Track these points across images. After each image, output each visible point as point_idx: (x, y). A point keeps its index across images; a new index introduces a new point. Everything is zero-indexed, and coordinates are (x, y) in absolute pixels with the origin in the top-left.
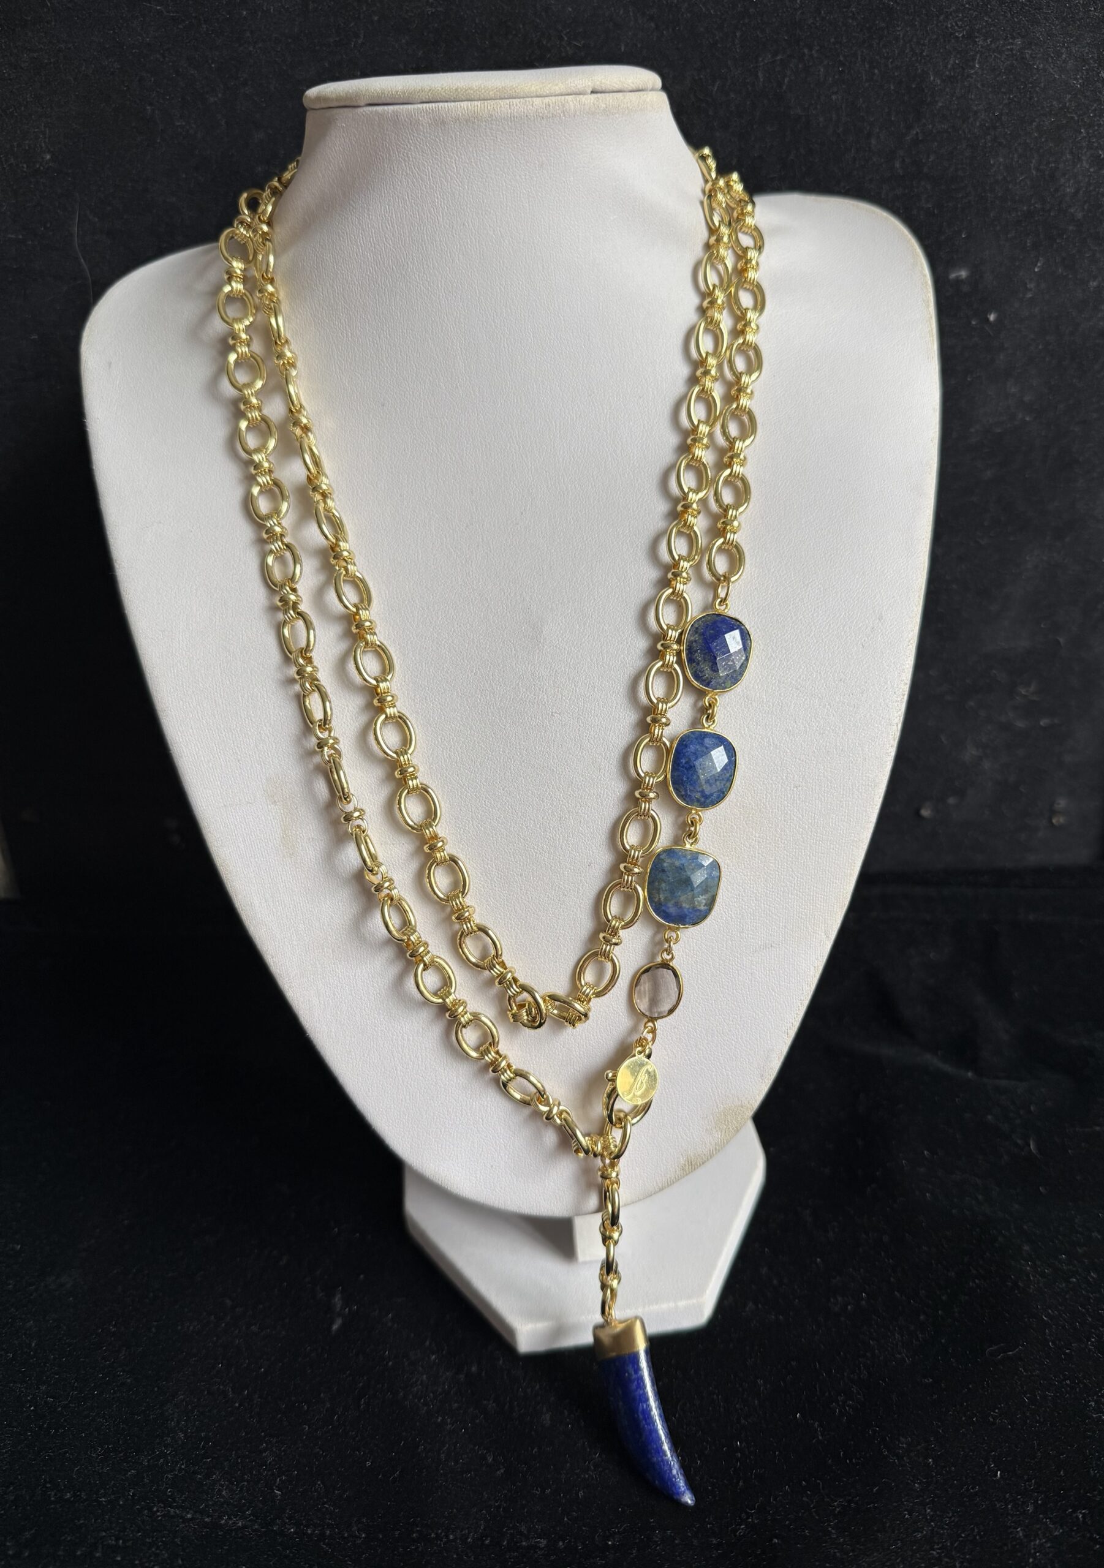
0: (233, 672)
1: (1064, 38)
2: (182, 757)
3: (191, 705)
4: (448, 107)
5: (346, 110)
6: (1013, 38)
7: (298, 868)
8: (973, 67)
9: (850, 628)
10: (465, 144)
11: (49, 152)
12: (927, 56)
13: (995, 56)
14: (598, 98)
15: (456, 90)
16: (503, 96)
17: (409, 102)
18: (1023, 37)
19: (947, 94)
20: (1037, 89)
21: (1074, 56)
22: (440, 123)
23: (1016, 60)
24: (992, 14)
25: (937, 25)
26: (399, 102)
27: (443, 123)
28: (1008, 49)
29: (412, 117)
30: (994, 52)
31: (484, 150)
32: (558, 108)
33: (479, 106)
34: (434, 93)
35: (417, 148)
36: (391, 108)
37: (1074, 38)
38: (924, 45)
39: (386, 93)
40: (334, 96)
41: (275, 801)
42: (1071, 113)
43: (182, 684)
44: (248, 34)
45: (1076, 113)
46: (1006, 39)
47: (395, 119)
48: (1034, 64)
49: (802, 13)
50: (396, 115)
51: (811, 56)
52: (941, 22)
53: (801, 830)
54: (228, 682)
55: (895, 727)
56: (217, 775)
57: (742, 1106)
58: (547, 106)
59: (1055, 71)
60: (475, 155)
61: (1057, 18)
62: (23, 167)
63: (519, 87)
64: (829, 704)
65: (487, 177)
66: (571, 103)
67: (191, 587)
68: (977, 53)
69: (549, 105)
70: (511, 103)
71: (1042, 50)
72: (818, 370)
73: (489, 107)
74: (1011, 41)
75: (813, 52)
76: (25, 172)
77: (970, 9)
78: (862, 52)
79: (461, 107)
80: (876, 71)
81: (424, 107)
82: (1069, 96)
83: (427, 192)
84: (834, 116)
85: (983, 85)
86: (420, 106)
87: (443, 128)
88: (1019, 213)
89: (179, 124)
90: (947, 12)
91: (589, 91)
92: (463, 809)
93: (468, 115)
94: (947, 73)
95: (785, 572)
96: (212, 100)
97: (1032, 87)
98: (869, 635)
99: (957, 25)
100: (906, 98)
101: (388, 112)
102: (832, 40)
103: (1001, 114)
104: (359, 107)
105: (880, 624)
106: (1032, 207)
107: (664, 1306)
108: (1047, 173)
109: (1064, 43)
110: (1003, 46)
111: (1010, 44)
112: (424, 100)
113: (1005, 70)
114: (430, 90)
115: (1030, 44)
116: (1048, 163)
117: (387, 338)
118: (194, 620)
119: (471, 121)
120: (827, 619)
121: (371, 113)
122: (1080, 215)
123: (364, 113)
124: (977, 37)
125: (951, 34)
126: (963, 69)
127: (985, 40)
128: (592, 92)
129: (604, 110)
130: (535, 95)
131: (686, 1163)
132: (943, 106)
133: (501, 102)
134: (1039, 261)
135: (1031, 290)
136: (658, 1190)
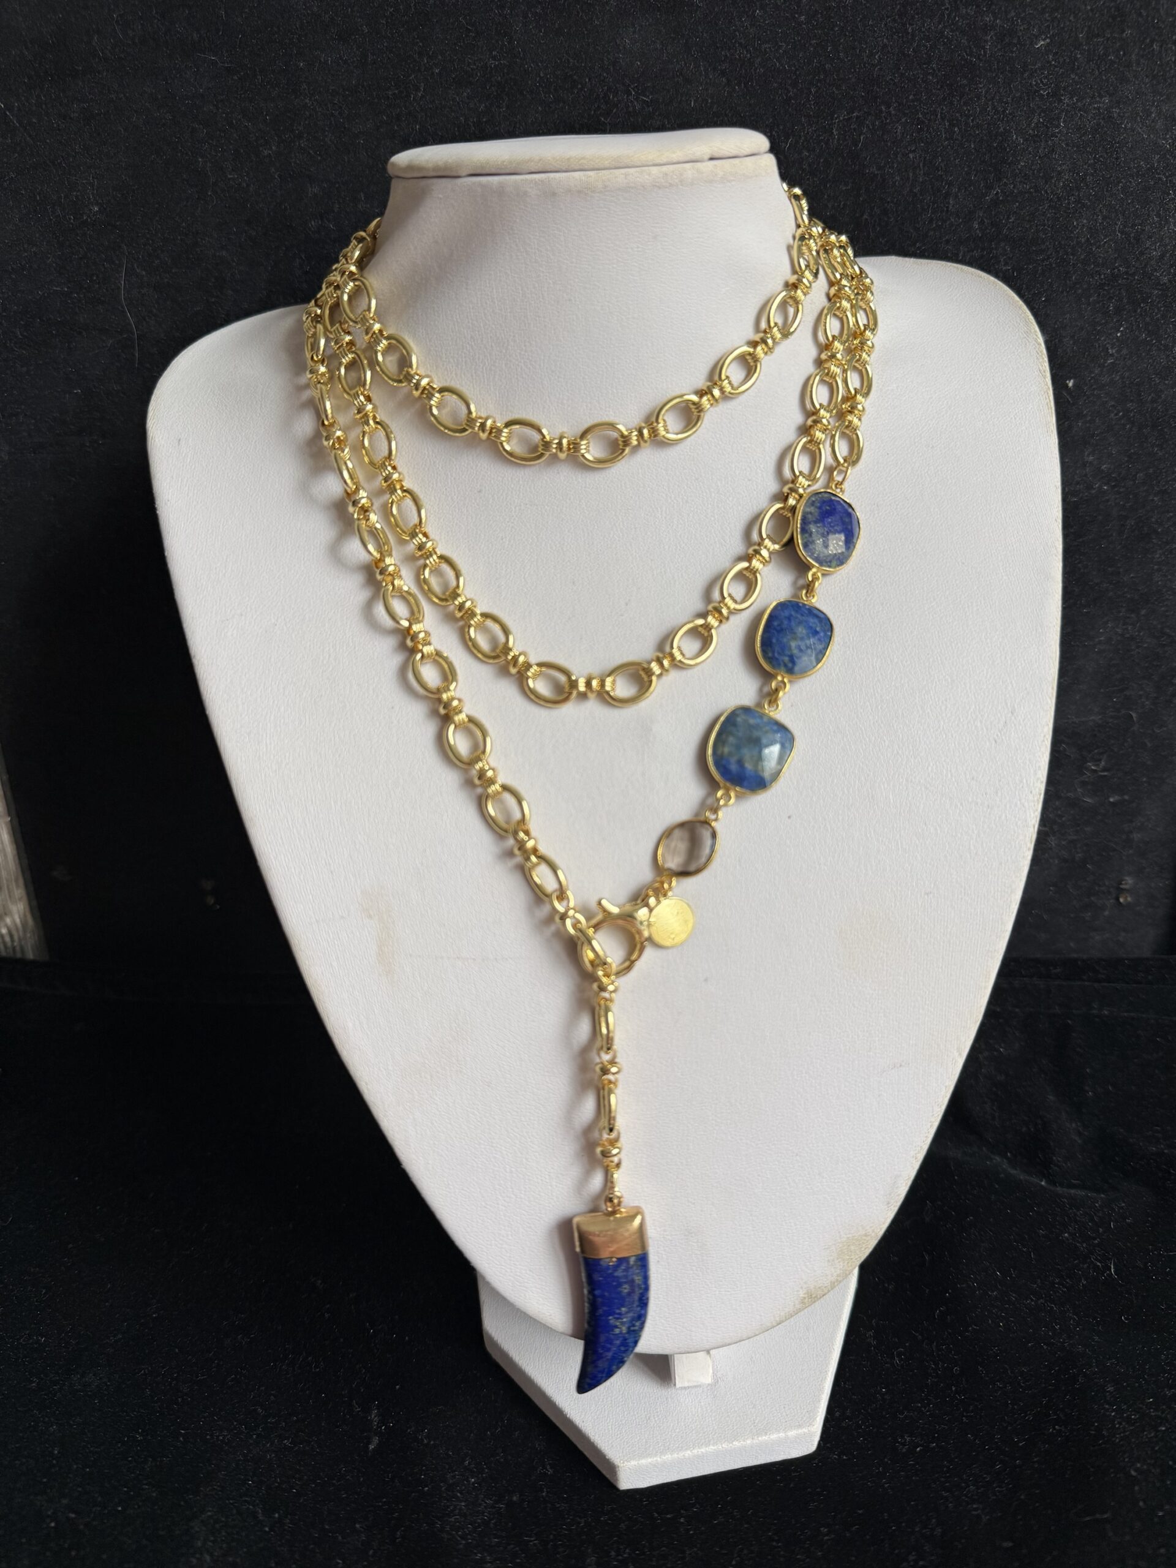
1: (1154, 96)
2: (271, 869)
5: (444, 180)
6: (1101, 96)
7: (395, 986)
8: (1058, 126)
9: (981, 722)
10: (575, 216)
11: (97, 204)
12: (1010, 114)
13: (1081, 114)
14: (715, 165)
15: (568, 159)
16: (618, 166)
17: (517, 172)
18: (1111, 95)
19: (1030, 153)
20: (1124, 149)
21: (1164, 115)
22: (550, 194)
23: (1103, 119)
24: (1078, 71)
25: (1021, 82)
26: (505, 172)
27: (554, 194)
28: (1094, 108)
29: (519, 188)
30: (1080, 110)
31: (595, 222)
32: (676, 177)
33: (593, 176)
34: (544, 162)
35: (522, 220)
36: (496, 178)
37: (1164, 97)
38: (1007, 103)
40: (430, 165)
42: (1159, 174)
43: (271, 791)
44: (305, 86)
45: (1164, 174)
46: (1093, 97)
47: (501, 192)
48: (1121, 124)
49: (881, 69)
50: (501, 186)
51: (889, 113)
52: (1025, 79)
57: (866, 1235)
58: (665, 176)
59: (1143, 131)
60: (585, 227)
61: (1147, 76)
62: (70, 219)
63: (636, 156)
64: (961, 804)
65: (597, 250)
66: (689, 172)
68: (1063, 111)
69: (666, 174)
70: (627, 173)
71: (1130, 109)
72: (933, 447)
73: (603, 178)
74: (1098, 99)
75: (891, 109)
76: (72, 224)
77: (1056, 67)
78: (942, 109)
79: (573, 177)
80: (956, 129)
81: (533, 178)
82: (1157, 157)
83: (532, 266)
84: (911, 175)
85: (1067, 145)
86: (529, 176)
87: (553, 200)
88: (1102, 277)
89: (231, 176)
90: (1032, 69)
91: (707, 158)
93: (581, 186)
94: (1031, 131)
95: (909, 662)
96: (266, 153)
97: (1119, 147)
98: (1002, 729)
99: (1042, 82)
100: (987, 157)
101: (492, 184)
102: (911, 97)
103: (1085, 175)
104: (459, 177)
105: (1013, 718)
106: (1116, 270)
107: (774, 1436)
108: (1132, 235)
109: (1154, 102)
110: (1090, 104)
111: (1097, 102)
112: (533, 170)
113: (1091, 129)
114: (540, 160)
115: (1118, 102)
116: (1134, 225)
119: (583, 192)
120: (956, 712)
121: (473, 184)
122: (1165, 280)
123: (465, 184)
124: (1062, 95)
125: (1036, 91)
126: (1048, 128)
127: (1071, 98)
128: (711, 159)
129: (722, 178)
130: (651, 163)
131: (806, 1296)
132: (1025, 166)
133: (617, 172)
134: (1121, 325)
135: (1112, 355)
136: (775, 1324)
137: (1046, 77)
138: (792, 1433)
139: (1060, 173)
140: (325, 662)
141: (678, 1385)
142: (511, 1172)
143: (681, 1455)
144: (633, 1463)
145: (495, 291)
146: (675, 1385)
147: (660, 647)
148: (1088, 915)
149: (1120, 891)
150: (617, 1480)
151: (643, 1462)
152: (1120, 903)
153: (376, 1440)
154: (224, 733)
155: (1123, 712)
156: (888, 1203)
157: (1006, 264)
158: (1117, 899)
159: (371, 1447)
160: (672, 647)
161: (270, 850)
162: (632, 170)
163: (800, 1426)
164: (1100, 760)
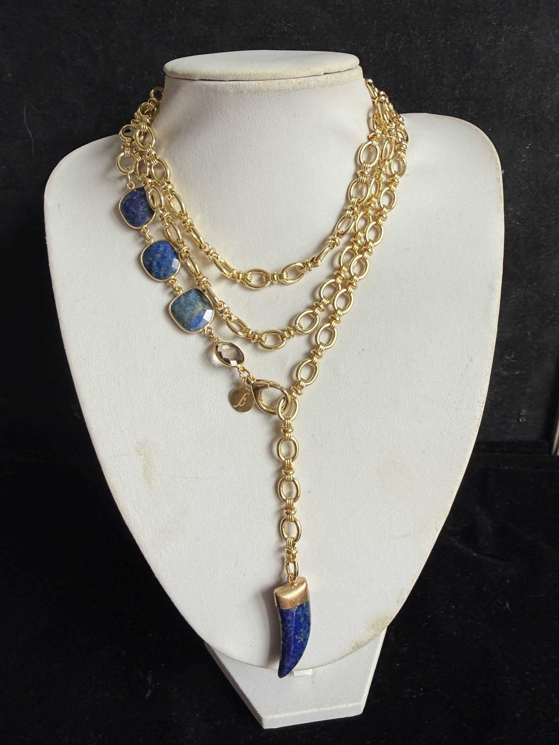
0: (120, 383)
2: (92, 429)
3: (98, 400)
4: (245, 84)
5: (188, 81)
6: (523, 26)
7: (152, 490)
8: (501, 41)
9: (455, 365)
10: (253, 104)
12: (477, 35)
13: (513, 35)
14: (327, 77)
15: (250, 74)
16: (275, 79)
17: (223, 80)
20: (534, 52)
22: (239, 92)
23: (524, 37)
24: (513, 12)
25: (482, 18)
26: (218, 80)
27: (242, 92)
28: (520, 31)
29: (224, 88)
30: (512, 33)
31: (264, 107)
32: (305, 84)
33: (262, 84)
34: (237, 76)
35: (226, 105)
36: (213, 82)
38: (475, 29)
39: (211, 74)
40: (181, 73)
41: (140, 454)
43: (93, 389)
46: (519, 26)
47: (215, 90)
48: (533, 39)
50: (216, 87)
51: (415, 34)
52: (485, 16)
53: (425, 475)
54: (117, 389)
55: (478, 420)
56: (110, 439)
57: (386, 617)
58: (300, 84)
60: (259, 109)
63: (284, 73)
65: (264, 121)
66: (313, 81)
67: (99, 335)
68: (504, 33)
69: (301, 83)
70: (280, 82)
71: (538, 32)
73: (267, 84)
75: (415, 32)
78: (442, 32)
79: (252, 84)
80: (448, 42)
81: (231, 83)
83: (231, 128)
85: (505, 50)
86: (229, 83)
87: (241, 95)
88: (521, 118)
90: (488, 11)
91: (323, 74)
92: (241, 460)
93: (256, 88)
94: (487, 44)
97: (532, 52)
98: (465, 369)
99: (493, 18)
100: (464, 58)
101: (211, 85)
103: (514, 66)
104: (195, 80)
105: (471, 364)
106: (528, 114)
107: (341, 706)
108: (537, 96)
110: (517, 30)
111: (521, 29)
112: (232, 79)
113: (518, 42)
114: (235, 74)
115: (532, 29)
116: (537, 91)
117: (207, 203)
118: (101, 353)
119: (257, 92)
120: (442, 359)
121: (202, 84)
123: (198, 84)
124: (504, 25)
125: (490, 23)
126: (495, 42)
127: (508, 26)
128: (325, 74)
129: (330, 83)
130: (293, 77)
131: (355, 645)
132: (483, 62)
133: (274, 82)
134: (529, 143)
135: (524, 158)
136: (339, 658)
137: (496, 15)
138: (350, 705)
139: (501, 65)
140: (123, 324)
141: (295, 675)
142: (209, 581)
143: (294, 714)
144: (270, 717)
145: (213, 139)
146: (294, 675)
147: (290, 325)
148: (504, 427)
149: (520, 416)
150: (262, 723)
151: (276, 716)
152: (520, 422)
153: (150, 691)
154: (72, 359)
155: (524, 331)
156: (398, 602)
157: (472, 112)
158: (518, 420)
159: (148, 695)
160: (296, 324)
161: (92, 420)
162: (282, 81)
163: (354, 701)
164: (511, 355)
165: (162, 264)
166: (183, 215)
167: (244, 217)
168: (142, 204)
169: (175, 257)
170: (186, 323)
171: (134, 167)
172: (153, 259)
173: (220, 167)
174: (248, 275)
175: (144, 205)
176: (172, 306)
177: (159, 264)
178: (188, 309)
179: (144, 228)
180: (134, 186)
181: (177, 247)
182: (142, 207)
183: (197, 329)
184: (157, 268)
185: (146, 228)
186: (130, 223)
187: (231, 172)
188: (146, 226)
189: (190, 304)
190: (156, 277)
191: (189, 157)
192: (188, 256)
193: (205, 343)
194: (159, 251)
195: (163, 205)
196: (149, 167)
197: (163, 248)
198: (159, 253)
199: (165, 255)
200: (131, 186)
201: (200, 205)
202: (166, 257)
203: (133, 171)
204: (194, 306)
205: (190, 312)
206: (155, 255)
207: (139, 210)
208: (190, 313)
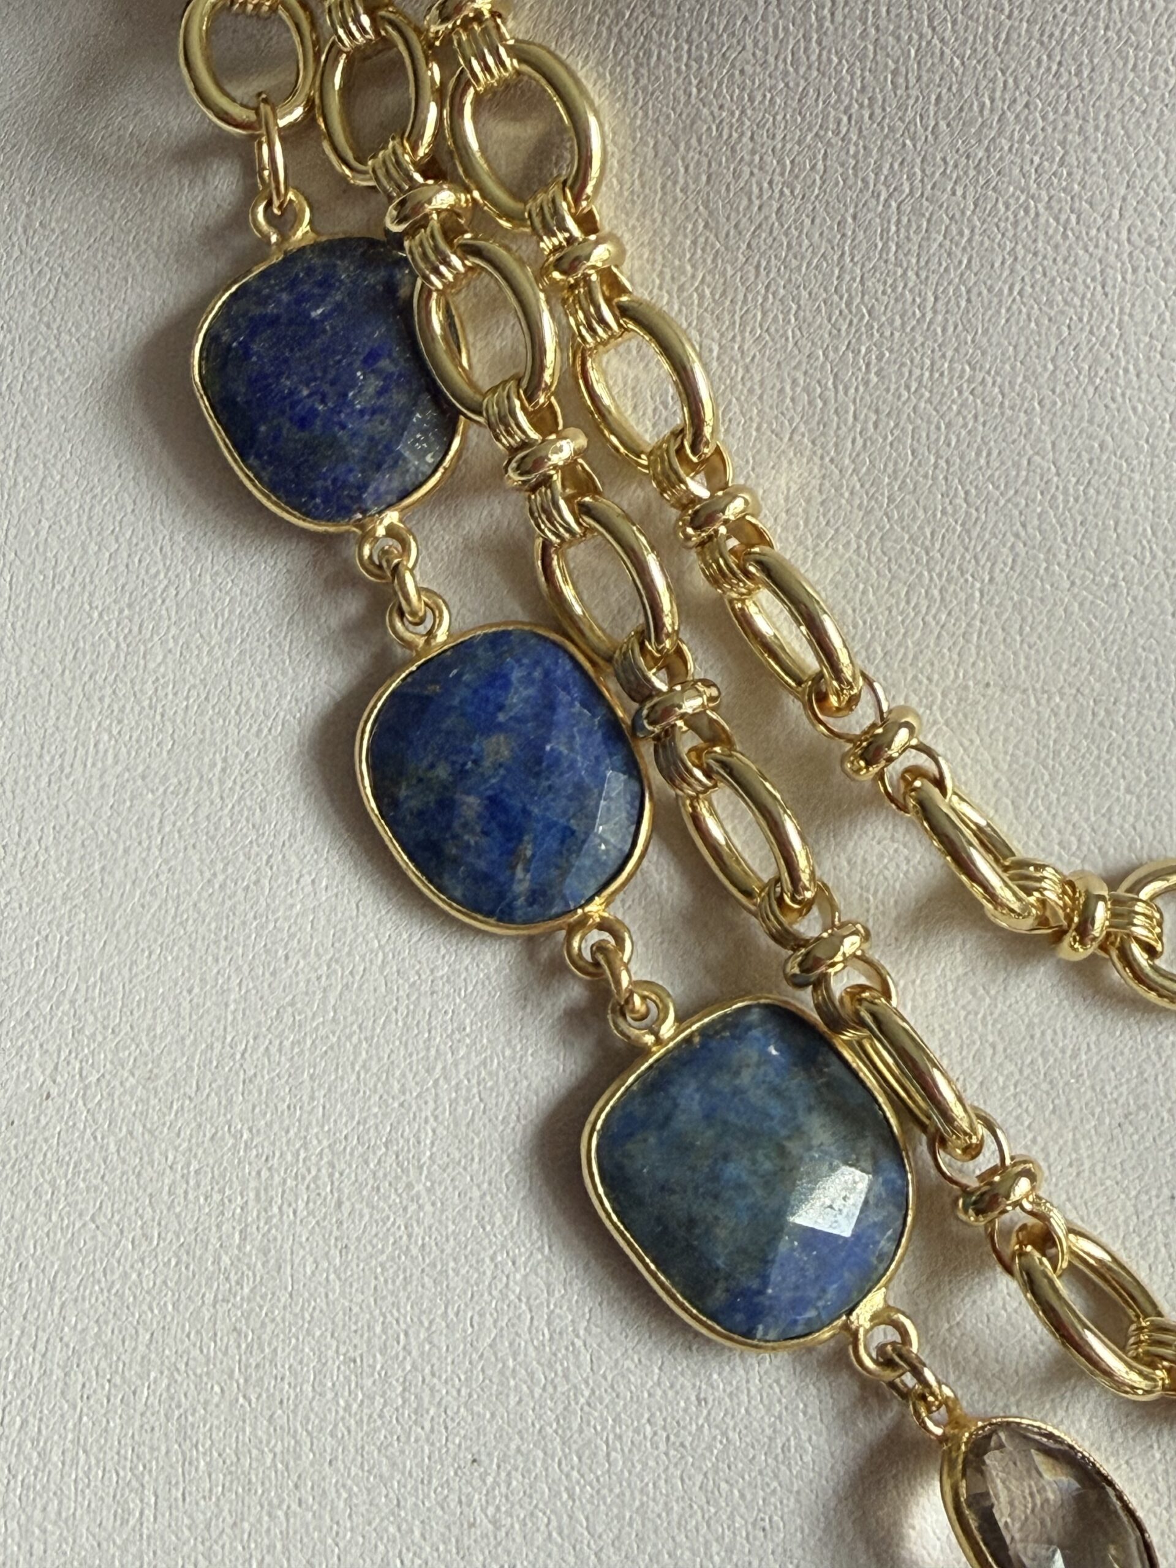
165: (525, 812)
166: (695, 459)
167: (1125, 490)
168: (371, 359)
169: (617, 759)
170: (722, 1285)
171: (305, 87)
172: (462, 774)
173: (1000, 133)
174: (1140, 907)
175: (384, 364)
176: (610, 1140)
177: (506, 810)
178: (733, 1170)
179: (381, 531)
180: (305, 227)
181: (640, 691)
182: (373, 384)
183: (799, 1329)
184: (484, 841)
185: (391, 531)
186: (274, 487)
187: (1078, 174)
188: (392, 517)
189: (751, 1137)
190: (474, 906)
191: (773, 49)
192: (724, 765)
193: (845, 1419)
194: (501, 717)
195: (547, 377)
196: (440, 94)
197: (531, 691)
198: (500, 727)
199: (548, 748)
200: (284, 221)
201: (807, 389)
202: (556, 759)
203: (299, 112)
204: (782, 1152)
205: (750, 1200)
206: (474, 746)
207: (351, 404)
208: (750, 1208)
